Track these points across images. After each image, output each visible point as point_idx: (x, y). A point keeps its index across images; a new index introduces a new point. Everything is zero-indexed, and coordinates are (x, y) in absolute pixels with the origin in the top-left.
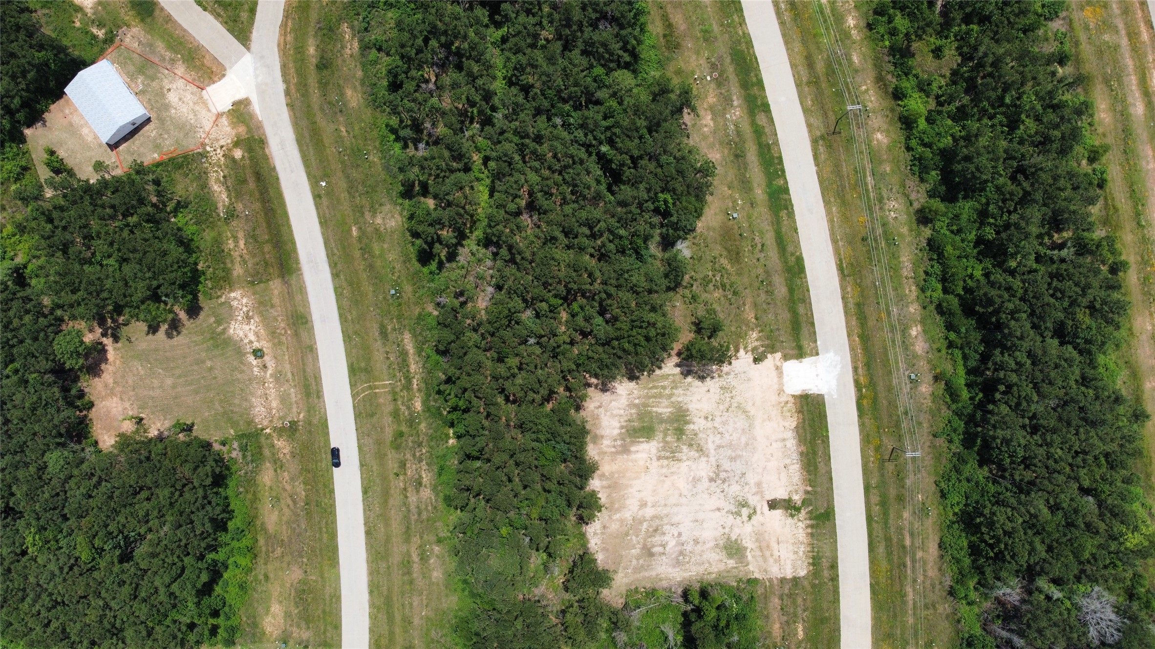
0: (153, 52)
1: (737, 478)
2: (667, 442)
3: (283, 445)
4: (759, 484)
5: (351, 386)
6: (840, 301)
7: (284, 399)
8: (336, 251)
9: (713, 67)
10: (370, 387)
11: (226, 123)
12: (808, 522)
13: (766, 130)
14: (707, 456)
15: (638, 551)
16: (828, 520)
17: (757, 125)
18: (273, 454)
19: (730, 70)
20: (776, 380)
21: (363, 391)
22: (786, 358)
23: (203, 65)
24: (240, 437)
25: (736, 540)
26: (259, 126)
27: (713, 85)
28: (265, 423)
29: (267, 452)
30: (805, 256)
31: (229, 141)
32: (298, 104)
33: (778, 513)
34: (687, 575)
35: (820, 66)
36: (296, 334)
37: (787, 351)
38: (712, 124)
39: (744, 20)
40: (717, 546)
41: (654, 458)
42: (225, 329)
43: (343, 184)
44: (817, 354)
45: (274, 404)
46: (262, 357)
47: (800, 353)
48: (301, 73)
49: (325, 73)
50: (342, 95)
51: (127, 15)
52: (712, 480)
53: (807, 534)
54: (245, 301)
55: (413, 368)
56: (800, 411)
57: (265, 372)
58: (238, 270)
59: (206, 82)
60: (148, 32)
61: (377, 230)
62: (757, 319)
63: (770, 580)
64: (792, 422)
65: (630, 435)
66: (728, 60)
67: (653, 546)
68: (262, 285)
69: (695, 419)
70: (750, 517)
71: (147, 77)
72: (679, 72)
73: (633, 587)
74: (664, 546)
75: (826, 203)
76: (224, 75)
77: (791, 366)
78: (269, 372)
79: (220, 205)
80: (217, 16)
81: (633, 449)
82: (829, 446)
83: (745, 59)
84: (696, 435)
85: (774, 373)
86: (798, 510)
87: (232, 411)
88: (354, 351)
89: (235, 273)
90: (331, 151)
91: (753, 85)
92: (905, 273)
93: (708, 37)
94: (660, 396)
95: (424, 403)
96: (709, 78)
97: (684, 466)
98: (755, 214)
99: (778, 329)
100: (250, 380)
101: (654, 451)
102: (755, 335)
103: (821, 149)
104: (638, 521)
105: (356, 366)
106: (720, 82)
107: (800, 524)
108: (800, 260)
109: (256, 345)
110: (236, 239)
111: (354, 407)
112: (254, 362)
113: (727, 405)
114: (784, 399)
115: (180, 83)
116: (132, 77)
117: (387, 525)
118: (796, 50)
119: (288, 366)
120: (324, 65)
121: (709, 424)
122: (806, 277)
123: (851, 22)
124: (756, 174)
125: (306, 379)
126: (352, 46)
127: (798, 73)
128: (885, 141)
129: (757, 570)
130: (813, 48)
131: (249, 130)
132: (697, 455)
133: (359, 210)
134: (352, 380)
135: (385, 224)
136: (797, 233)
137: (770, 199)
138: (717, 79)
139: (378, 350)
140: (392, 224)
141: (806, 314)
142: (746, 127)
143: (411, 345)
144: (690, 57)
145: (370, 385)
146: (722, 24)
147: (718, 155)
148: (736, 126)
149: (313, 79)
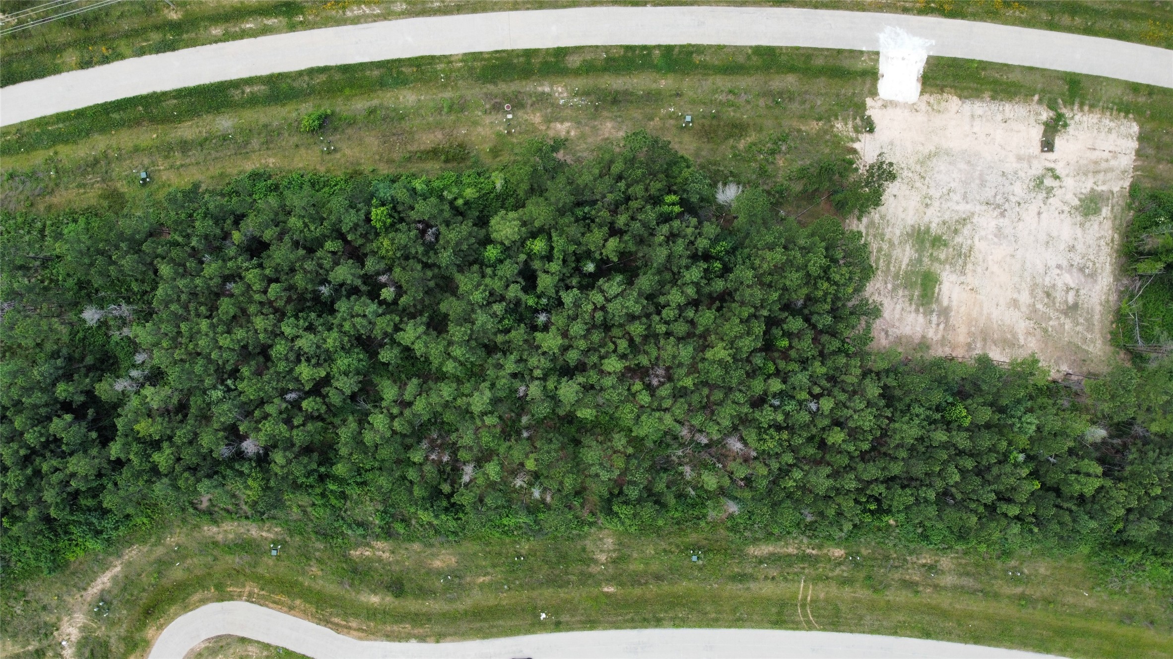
1: (1007, 183)
2: (947, 259)
4: (1020, 159)
5: (797, 629)
6: (818, 11)
8: (629, 617)
9: (497, 108)
10: (803, 606)
12: (1076, 107)
13: (588, 58)
14: (973, 214)
15: (1068, 321)
16: (1079, 82)
17: (578, 69)
19: (504, 87)
20: (898, 111)
21: (805, 615)
22: (874, 93)
25: (1080, 200)
27: (520, 113)
30: (754, 43)
32: (438, 628)
33: (1059, 142)
34: (1108, 268)
37: (866, 90)
38: (567, 124)
39: (445, 57)
40: (1082, 225)
41: (962, 278)
43: (548, 592)
44: (877, 53)
47: (872, 75)
48: (401, 617)
49: (407, 586)
50: (439, 573)
52: (1002, 215)
53: (1090, 111)
55: (791, 550)
56: (942, 90)
61: (614, 562)
62: (820, 119)
63: (1136, 169)
64: (953, 102)
65: (929, 303)
66: (491, 88)
67: (1066, 302)
69: (926, 219)
70: (1057, 177)
72: (495, 152)
73: (1109, 336)
74: (1068, 289)
77: (884, 88)
81: (945, 303)
82: (990, 63)
83: (494, 67)
84: (944, 223)
85: (890, 111)
86: (1060, 116)
88: (755, 617)
90: (505, 599)
91: (529, 63)
93: (459, 107)
94: (889, 256)
95: (838, 545)
96: (510, 116)
97: (979, 245)
98: (691, 93)
99: (838, 95)
101: (953, 277)
102: (839, 125)
104: (1033, 314)
105: (774, 618)
106: (518, 104)
107: (1077, 118)
108: (758, 50)
111: (824, 630)
113: (917, 178)
114: (923, 107)
117: (971, 616)
120: (397, 587)
121: (936, 204)
122: (781, 48)
124: (639, 82)
126: (382, 550)
129: (1121, 182)
132: (969, 226)
133: (585, 578)
134: (791, 626)
135: (609, 551)
136: (725, 46)
137: (675, 71)
138: (513, 107)
139: (760, 589)
140: (609, 543)
141: (826, 57)
142: (579, 83)
143: (763, 547)
144: (479, 134)
145: (801, 605)
146: (445, 86)
147: (609, 125)
148: (576, 95)
149: (412, 605)
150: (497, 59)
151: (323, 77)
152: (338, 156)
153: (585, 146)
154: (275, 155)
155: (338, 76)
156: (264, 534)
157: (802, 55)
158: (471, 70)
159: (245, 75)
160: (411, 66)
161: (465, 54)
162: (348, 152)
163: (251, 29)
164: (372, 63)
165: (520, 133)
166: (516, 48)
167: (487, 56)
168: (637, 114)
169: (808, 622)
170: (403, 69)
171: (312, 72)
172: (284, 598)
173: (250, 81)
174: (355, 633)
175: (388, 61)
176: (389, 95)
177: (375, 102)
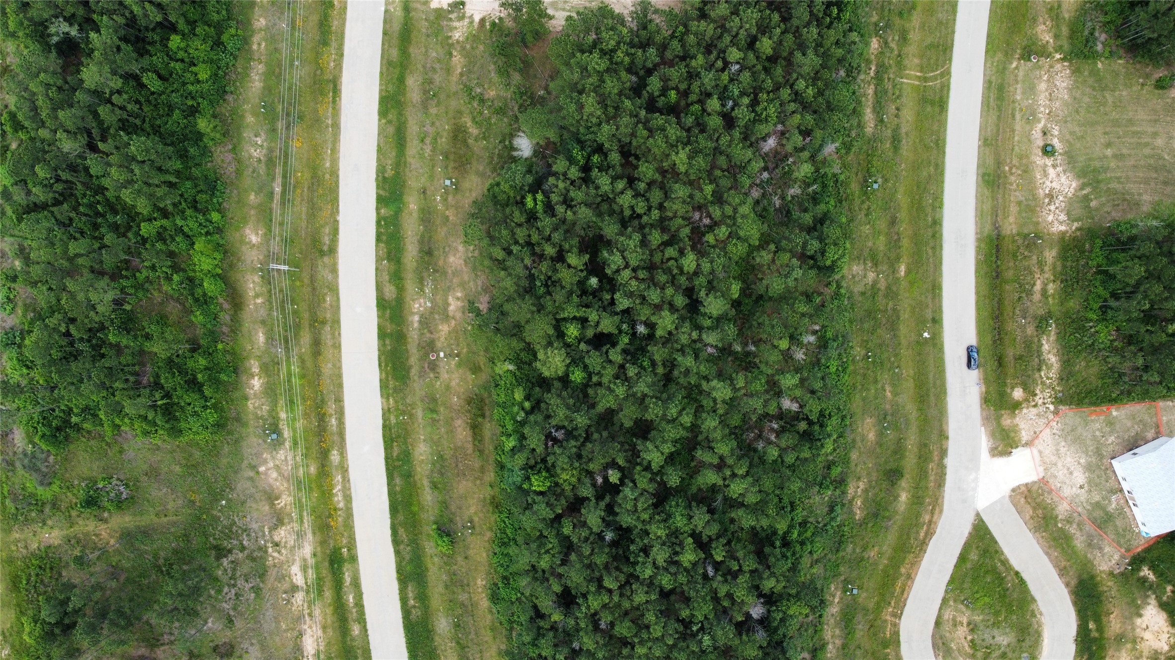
0: (1090, 536)
3: (1044, 34)
5: (948, 86)
6: (346, 53)
7: (1031, 89)
8: (930, 252)
9: (433, 366)
10: (926, 79)
11: (1023, 433)
13: (387, 278)
17: (397, 287)
18: (1058, 26)
19: (414, 360)
21: (935, 78)
23: (1034, 509)
24: (1093, 56)
26: (986, 420)
27: (439, 344)
28: (1058, 66)
29: (1065, 31)
30: (376, 117)
31: (1025, 411)
32: (934, 437)
35: (306, 338)
36: (999, 164)
37: (423, 8)
38: (450, 300)
39: (384, 415)
42: (1082, 189)
43: (903, 330)
45: (1043, 86)
46: (1046, 146)
48: (922, 473)
49: (892, 465)
50: (881, 434)
51: (1109, 587)
54: (1050, 218)
55: (871, 91)
57: (1045, 126)
58: (1050, 255)
59: (1035, 488)
60: (1090, 561)
61: (876, 265)
62: (451, 54)
66: (414, 372)
68: (1026, 231)
71: (1103, 509)
72: (476, 369)
75: (335, 173)
76: (1013, 490)
78: (1040, 126)
79: (1053, 338)
80: (1005, 563)
83: (394, 369)
87: (1094, 89)
88: (935, 128)
89: (1054, 253)
90: (908, 371)
91: (391, 334)
92: (261, 68)
93: (432, 403)
95: (867, 44)
96: (442, 354)
98: (423, 180)
99: (428, 36)
100: (1066, 122)
102: (457, 35)
103: (326, 240)
105: (937, 109)
106: (430, 347)
108: (383, 112)
109: (1049, 162)
110: (1044, 292)
111: (950, 60)
112: (1056, 142)
115: (1067, 492)
116: (1121, 512)
118: (330, 365)
119: (1018, 127)
120: (893, 475)
122: (381, 91)
123: (257, 383)
124: (411, 229)
125: (999, 108)
126: (856, 489)
127: (333, 337)
128: (248, 231)
130: (309, 364)
131: (998, 418)
133: (891, 293)
134: (945, 92)
135: (865, 269)
136: (378, 145)
137: (401, 195)
138: (433, 351)
139: (908, 122)
140: (856, 269)
141: (390, 46)
142: (411, 287)
143: (867, 118)
144: (458, 384)
145: (925, 82)
146: (411, 416)
147: (452, 259)
148: (422, 290)
149: (910, 462)
150: (386, 366)
151: (401, 531)
152: (476, 519)
153: (471, 284)
154: (475, 579)
155: (401, 517)
156: (836, 600)
157: (388, 69)
158: (395, 390)
159: (398, 604)
160: (392, 447)
161: (382, 396)
162: (473, 510)
163: (354, 598)
164: (388, 485)
165: (458, 345)
166: (376, 347)
167: (384, 375)
168: (442, 232)
169: (942, 75)
170: (395, 454)
171: (396, 542)
172: (900, 583)
173: (404, 600)
174: (935, 517)
175: (387, 469)
176: (419, 469)
177: (426, 482)
